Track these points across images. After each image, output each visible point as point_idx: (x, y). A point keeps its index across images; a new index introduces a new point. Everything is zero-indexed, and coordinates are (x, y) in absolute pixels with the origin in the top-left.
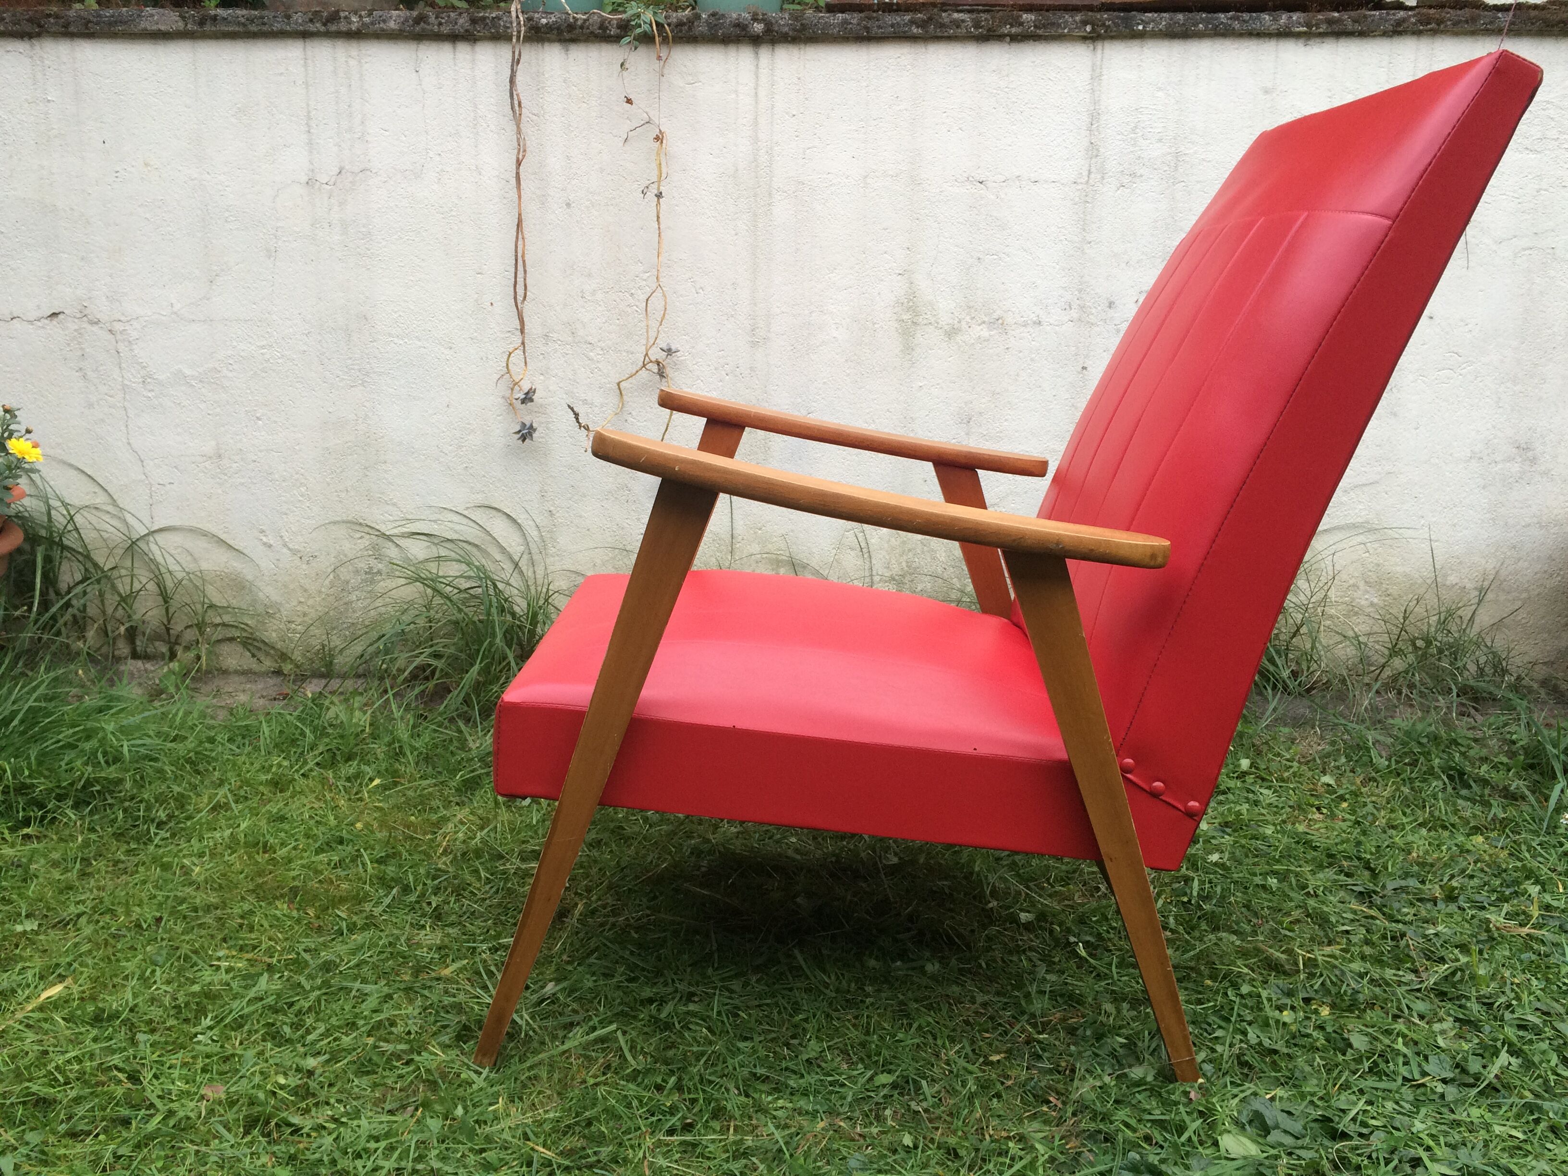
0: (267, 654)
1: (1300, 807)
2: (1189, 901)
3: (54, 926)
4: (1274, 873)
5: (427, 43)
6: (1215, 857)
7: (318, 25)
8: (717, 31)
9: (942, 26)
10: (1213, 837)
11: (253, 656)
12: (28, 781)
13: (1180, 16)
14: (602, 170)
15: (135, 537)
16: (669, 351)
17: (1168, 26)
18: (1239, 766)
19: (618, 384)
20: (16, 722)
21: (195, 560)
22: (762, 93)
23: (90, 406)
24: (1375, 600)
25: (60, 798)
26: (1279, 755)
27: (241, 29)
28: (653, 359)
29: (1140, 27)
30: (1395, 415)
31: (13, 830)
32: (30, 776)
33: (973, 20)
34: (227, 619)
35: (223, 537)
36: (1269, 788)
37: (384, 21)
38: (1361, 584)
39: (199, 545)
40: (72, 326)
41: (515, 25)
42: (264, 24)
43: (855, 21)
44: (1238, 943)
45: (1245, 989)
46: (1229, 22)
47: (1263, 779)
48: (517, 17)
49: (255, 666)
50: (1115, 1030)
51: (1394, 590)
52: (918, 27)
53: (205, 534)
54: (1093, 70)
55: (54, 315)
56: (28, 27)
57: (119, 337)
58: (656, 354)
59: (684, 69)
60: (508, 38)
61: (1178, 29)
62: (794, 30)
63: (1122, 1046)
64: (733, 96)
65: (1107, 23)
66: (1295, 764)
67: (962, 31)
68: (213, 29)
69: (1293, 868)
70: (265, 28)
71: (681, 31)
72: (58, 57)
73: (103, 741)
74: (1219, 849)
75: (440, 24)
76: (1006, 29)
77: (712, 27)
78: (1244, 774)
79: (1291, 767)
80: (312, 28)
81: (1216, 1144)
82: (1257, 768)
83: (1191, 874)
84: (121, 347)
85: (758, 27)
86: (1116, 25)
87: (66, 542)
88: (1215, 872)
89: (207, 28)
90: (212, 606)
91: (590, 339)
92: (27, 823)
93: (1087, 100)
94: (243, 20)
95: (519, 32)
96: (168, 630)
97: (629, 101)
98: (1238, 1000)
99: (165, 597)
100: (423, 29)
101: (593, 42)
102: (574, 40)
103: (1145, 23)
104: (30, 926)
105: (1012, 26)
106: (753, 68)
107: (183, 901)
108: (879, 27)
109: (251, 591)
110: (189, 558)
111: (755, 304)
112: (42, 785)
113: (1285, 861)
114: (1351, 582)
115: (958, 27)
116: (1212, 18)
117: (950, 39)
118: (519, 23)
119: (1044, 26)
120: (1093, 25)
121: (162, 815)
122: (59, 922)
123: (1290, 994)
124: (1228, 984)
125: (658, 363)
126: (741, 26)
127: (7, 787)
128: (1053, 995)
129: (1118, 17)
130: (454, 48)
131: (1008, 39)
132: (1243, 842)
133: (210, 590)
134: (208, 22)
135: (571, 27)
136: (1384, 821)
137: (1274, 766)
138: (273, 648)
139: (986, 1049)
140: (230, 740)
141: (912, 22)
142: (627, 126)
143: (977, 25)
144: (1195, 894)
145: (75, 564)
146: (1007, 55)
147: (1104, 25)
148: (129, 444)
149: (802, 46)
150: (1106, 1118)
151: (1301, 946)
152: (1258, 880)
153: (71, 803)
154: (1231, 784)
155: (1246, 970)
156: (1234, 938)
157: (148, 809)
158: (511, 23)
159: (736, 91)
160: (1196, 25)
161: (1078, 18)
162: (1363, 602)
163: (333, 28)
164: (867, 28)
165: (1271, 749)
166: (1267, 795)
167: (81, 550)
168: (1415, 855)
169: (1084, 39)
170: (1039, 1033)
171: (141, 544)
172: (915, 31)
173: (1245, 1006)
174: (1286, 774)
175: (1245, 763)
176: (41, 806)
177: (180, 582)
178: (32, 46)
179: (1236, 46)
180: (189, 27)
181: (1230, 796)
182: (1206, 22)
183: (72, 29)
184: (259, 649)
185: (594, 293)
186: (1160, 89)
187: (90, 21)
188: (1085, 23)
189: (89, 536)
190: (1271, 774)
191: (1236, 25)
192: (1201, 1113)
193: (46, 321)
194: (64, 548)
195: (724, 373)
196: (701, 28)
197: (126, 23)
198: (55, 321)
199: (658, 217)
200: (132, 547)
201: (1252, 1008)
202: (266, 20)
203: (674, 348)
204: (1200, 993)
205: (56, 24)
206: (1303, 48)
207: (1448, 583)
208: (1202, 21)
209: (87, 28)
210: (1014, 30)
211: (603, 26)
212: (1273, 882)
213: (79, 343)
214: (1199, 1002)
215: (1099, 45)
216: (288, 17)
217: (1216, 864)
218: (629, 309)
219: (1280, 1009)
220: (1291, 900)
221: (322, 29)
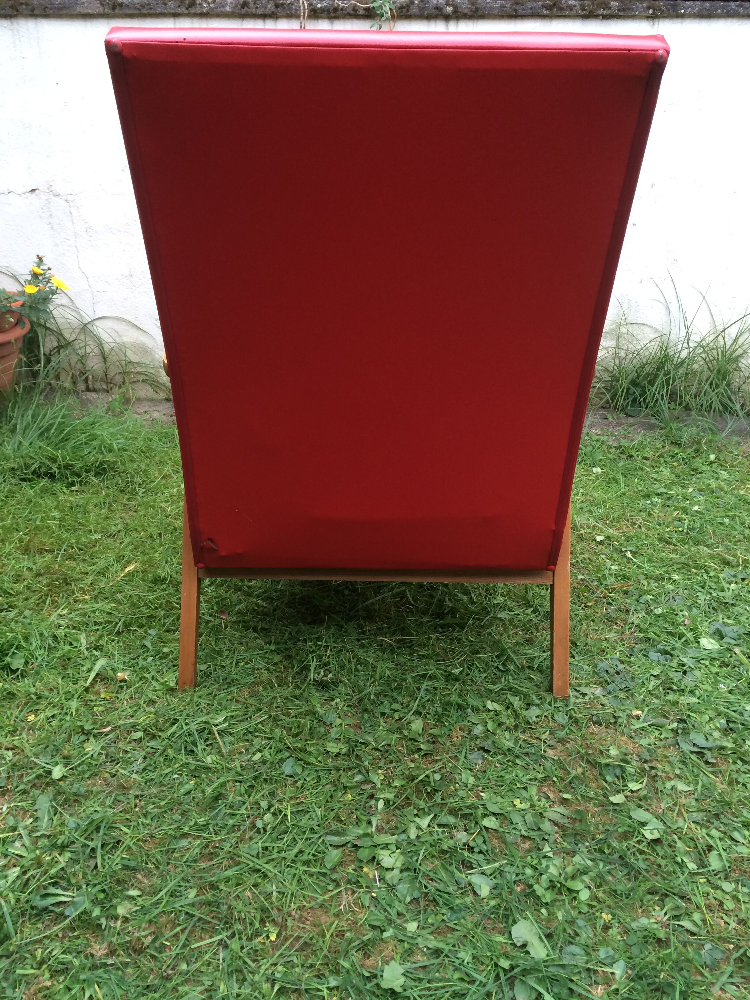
0: (161, 389)
1: (741, 481)
2: (683, 531)
3: (109, 537)
4: (727, 516)
5: (248, 20)
6: (696, 508)
7: (184, 9)
8: (424, 12)
9: (561, 9)
10: (695, 497)
11: (154, 391)
12: (70, 462)
13: (707, 4)
15: (85, 322)
17: (700, 10)
18: (709, 458)
20: (53, 431)
21: (120, 336)
23: (56, 245)
25: (87, 471)
26: (731, 453)
27: (137, 12)
29: (682, 11)
31: (67, 488)
32: (70, 460)
33: (581, 5)
34: (139, 370)
35: (135, 322)
36: (725, 470)
37: (223, 7)
39: (121, 327)
40: (44, 197)
41: (302, 8)
42: (151, 9)
43: (508, 6)
44: (708, 551)
45: (712, 574)
46: (737, 8)
47: (721, 465)
48: (303, 3)
49: (155, 396)
50: (648, 592)
52: (547, 9)
53: (124, 321)
55: (33, 190)
56: (10, 12)
57: (71, 204)
60: (297, 17)
61: (705, 13)
62: (471, 11)
63: (651, 599)
65: (662, 8)
66: (740, 457)
67: (574, 12)
68: (121, 12)
69: (737, 514)
70: (152, 11)
71: (402, 12)
72: (28, 30)
73: (103, 441)
74: (698, 503)
75: (257, 8)
76: (601, 12)
77: (422, 9)
78: (712, 463)
79: (738, 459)
80: (179, 11)
81: (698, 642)
82: (719, 460)
83: (684, 516)
84: (72, 210)
85: (449, 9)
86: (668, 10)
87: (48, 325)
88: (696, 516)
89: (117, 11)
90: (130, 362)
92: (73, 484)
94: (138, 6)
95: (304, 13)
96: (106, 375)
98: (708, 578)
99: (104, 357)
100: (247, 12)
101: (348, 19)
102: (337, 18)
103: (686, 8)
104: (98, 536)
105: (604, 9)
107: (169, 525)
108: (523, 10)
109: (151, 354)
110: (116, 335)
112: (78, 465)
113: (733, 510)
115: (571, 10)
116: (726, 6)
117: (565, 17)
118: (304, 7)
119: (624, 10)
120: (654, 10)
121: (139, 480)
122: (111, 535)
123: (735, 576)
124: (703, 571)
126: (438, 8)
127: (60, 465)
128: (616, 576)
129: (669, 4)
130: (265, 23)
131: (601, 17)
132: (711, 500)
133: (129, 353)
134: (118, 7)
135: (336, 10)
137: (728, 459)
138: (164, 386)
139: (585, 600)
140: (160, 440)
141: (543, 6)
143: (583, 9)
144: (686, 527)
145: (53, 338)
147: (660, 9)
148: (79, 268)
149: (475, 21)
150: (645, 631)
151: (741, 553)
152: (719, 520)
153: (93, 474)
154: (705, 468)
155: (713, 565)
156: (706, 549)
157: (132, 477)
158: (300, 7)
160: (716, 10)
161: (644, 5)
163: (192, 11)
164: (515, 10)
165: (727, 448)
166: (724, 474)
167: (55, 329)
169: (648, 18)
170: (610, 593)
171: (88, 326)
172: (545, 12)
173: (712, 581)
174: (735, 463)
175: (712, 457)
176: (79, 476)
177: (112, 348)
178: (12, 23)
180: (106, 11)
181: (704, 475)
182: (723, 8)
183: (36, 12)
184: (157, 387)
187: (47, 8)
188: (649, 8)
189: (60, 321)
190: (726, 463)
191: (741, 10)
192: (691, 630)
193: (29, 194)
194: (47, 328)
196: (414, 10)
197: (69, 8)
198: (34, 194)
200: (85, 328)
201: (715, 583)
202: (152, 6)
204: (689, 575)
205: (27, 9)
208: (721, 7)
209: (45, 12)
210: (605, 12)
211: (355, 9)
212: (727, 521)
213: (49, 208)
214: (689, 579)
215: (656, 22)
216: (165, 4)
217: (697, 511)
219: (730, 583)
220: (736, 530)
221: (186, 12)
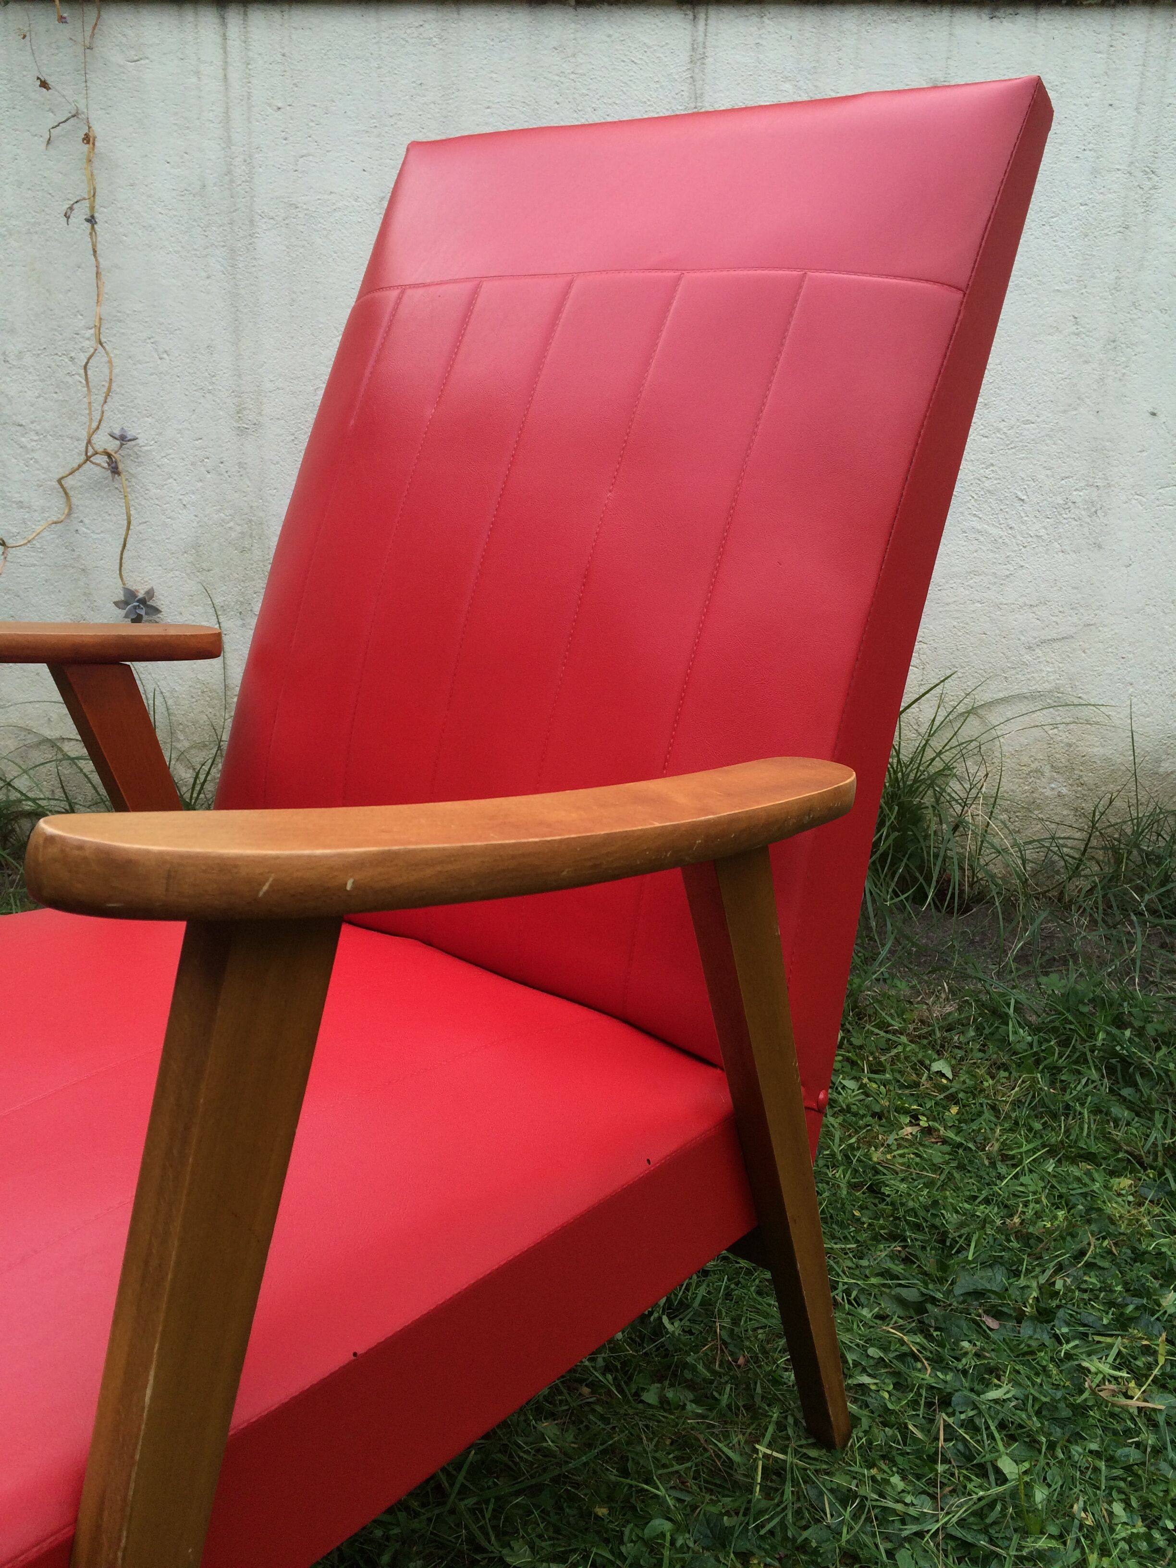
14: (20, 184)
16: (123, 439)
19: (59, 481)
22: (234, 75)
24: (1064, 791)
28: (100, 450)
30: (1100, 547)
38: (1047, 770)
51: (1088, 778)
54: (693, 49)
58: (102, 441)
59: (124, 40)
64: (194, 79)
91: (19, 419)
93: (686, 94)
97: (44, 84)
106: (219, 39)
111: (239, 376)
114: (1034, 766)
125: (109, 456)
136: (997, 1146)
142: (51, 119)
146: (573, 26)
149: (286, 7)
159: (197, 73)
162: (1048, 793)
165: (875, 1014)
168: (1016, 1220)
174: (885, 1057)
179: (894, 17)
185: (20, 355)
186: (787, 79)
190: (865, 1056)
195: (203, 469)
199: (95, 251)
203: (130, 434)
206: (988, 23)
207: (1161, 770)
215: (701, 13)
218: (69, 379)
